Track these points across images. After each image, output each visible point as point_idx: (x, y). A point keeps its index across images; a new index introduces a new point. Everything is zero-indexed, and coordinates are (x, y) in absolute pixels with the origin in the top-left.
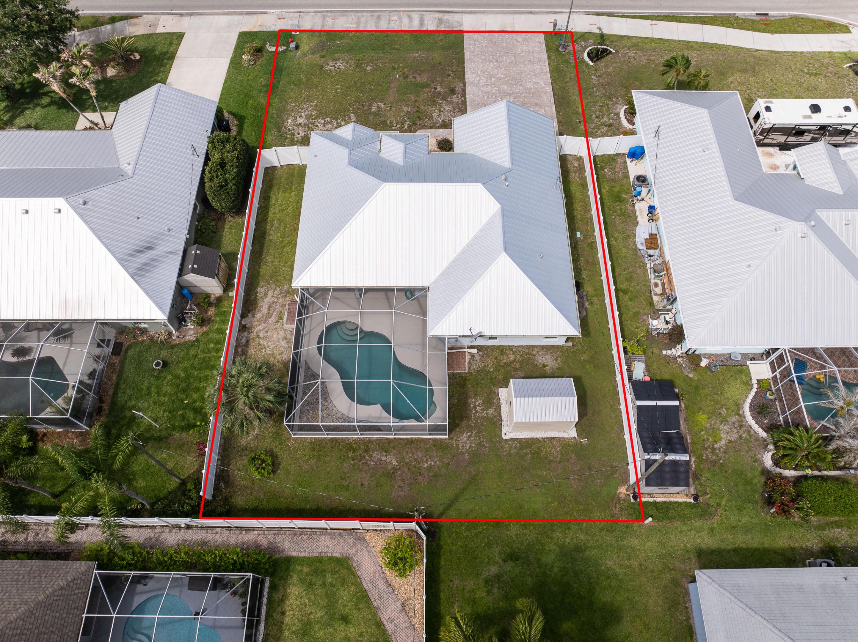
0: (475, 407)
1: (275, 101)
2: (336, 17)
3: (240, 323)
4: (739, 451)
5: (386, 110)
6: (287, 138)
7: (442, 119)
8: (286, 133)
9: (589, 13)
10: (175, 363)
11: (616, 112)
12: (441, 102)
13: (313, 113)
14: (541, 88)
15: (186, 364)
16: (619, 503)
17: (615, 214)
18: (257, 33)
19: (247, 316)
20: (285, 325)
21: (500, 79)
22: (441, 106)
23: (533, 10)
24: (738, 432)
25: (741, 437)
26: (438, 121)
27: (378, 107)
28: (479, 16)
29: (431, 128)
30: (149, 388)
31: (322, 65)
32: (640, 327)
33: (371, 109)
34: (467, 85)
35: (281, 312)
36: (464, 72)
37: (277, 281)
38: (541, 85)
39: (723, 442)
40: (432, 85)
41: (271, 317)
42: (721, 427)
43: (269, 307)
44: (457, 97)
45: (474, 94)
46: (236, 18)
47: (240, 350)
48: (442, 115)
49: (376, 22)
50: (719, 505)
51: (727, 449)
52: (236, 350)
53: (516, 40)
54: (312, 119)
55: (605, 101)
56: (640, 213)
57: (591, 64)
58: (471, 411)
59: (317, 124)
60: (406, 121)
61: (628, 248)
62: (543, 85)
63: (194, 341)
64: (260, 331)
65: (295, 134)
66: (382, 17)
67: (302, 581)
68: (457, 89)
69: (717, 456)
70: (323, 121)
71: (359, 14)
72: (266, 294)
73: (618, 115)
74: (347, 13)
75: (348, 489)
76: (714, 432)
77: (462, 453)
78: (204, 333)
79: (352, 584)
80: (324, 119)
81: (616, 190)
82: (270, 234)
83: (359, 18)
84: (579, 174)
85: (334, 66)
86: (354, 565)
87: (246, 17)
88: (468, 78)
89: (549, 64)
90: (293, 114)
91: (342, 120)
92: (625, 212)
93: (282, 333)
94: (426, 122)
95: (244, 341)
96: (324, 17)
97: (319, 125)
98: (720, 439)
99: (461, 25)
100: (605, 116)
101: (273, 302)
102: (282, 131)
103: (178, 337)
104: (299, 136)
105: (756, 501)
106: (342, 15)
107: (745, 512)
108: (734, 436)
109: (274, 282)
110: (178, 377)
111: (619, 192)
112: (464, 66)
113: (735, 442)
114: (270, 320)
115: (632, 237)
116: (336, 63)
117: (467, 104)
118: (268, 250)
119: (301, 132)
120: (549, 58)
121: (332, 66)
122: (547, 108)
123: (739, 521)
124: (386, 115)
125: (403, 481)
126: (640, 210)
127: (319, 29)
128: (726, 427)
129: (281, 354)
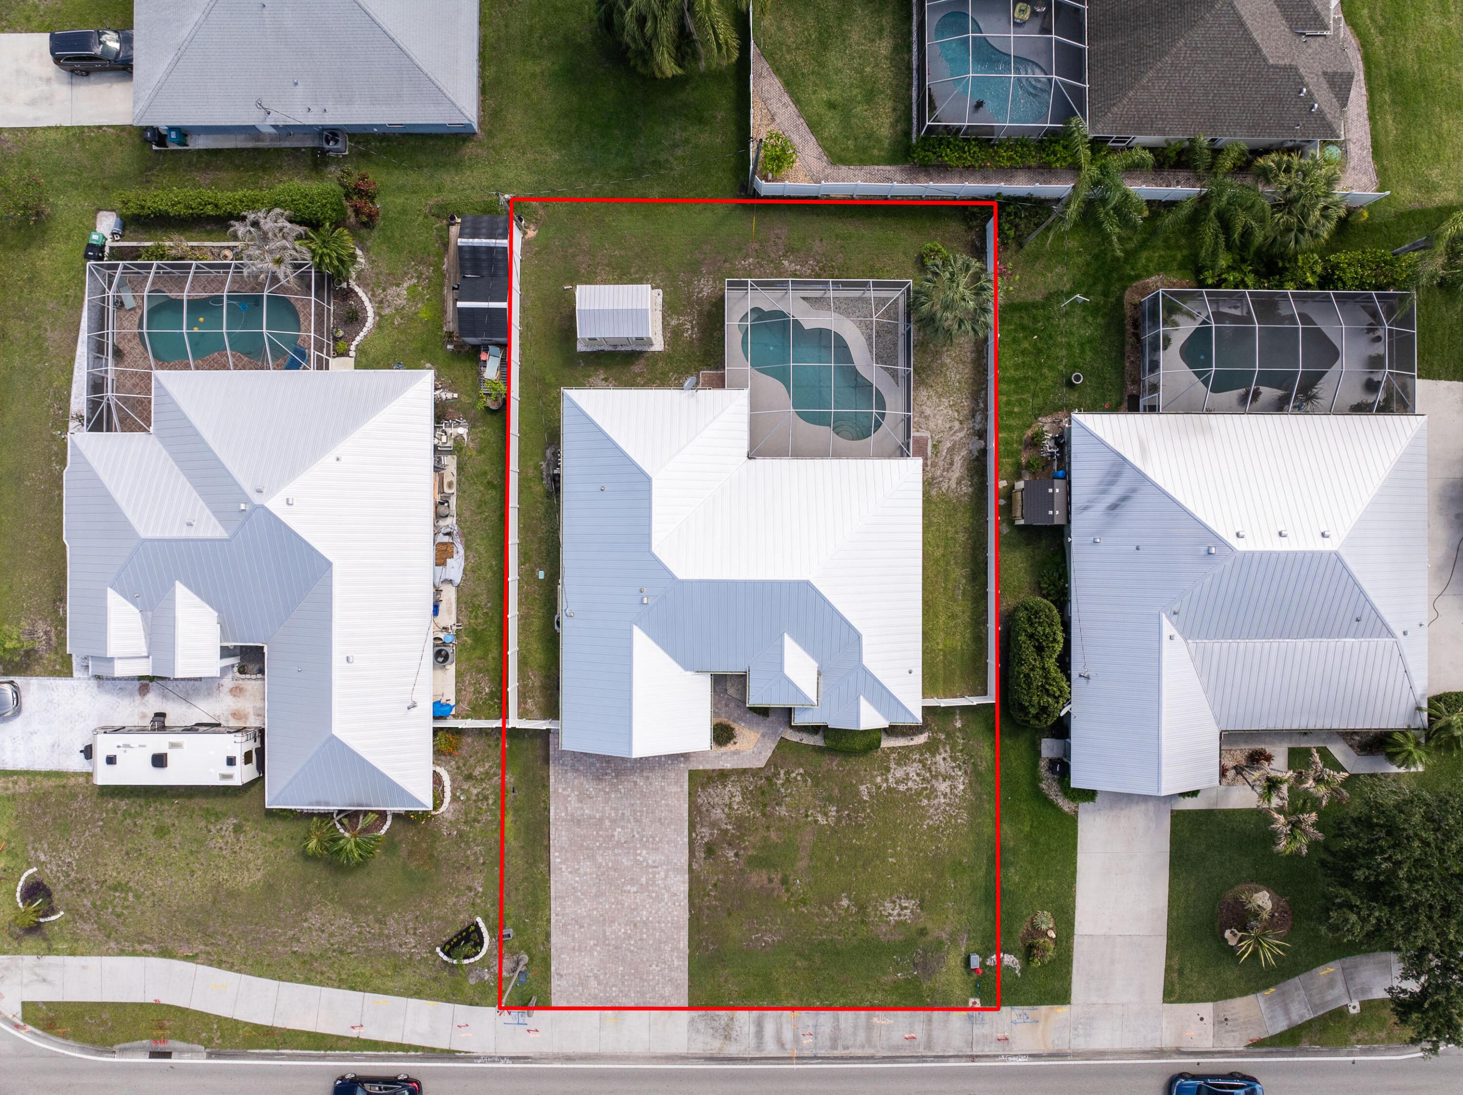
0: (693, 327)
1: (989, 830)
2: (907, 1042)
3: (986, 442)
4: (389, 274)
5: (815, 807)
6: (961, 751)
7: (727, 789)
8: (964, 763)
9: (469, 1057)
10: (1058, 385)
11: (456, 806)
12: (729, 827)
13: (926, 801)
14: (567, 859)
15: (1043, 384)
16: (536, 219)
17: (485, 611)
18: (1041, 1002)
19: (978, 452)
20: (929, 436)
21: (633, 881)
22: (728, 816)
23: (564, 1066)
24: (386, 296)
25: (384, 290)
26: (733, 786)
27: (826, 814)
28: (660, 1050)
29: (745, 771)
30: (1083, 351)
31: (922, 909)
32: (480, 432)
33: (837, 812)
34: (686, 867)
35: (936, 455)
36: (690, 896)
37: (946, 502)
38: (567, 868)
39: (405, 285)
40: (741, 862)
41: (948, 449)
42: (404, 302)
43: (952, 464)
44: (702, 838)
45: (676, 847)
46: (1080, 1044)
47: (982, 405)
48: (727, 797)
49: (839, 1030)
50: (426, 217)
51: (403, 277)
52: (986, 405)
53: (599, 984)
54: (926, 788)
55: (469, 832)
56: (451, 607)
57: (479, 919)
58: (698, 323)
59: (918, 779)
60: (783, 785)
61: (476, 551)
62: (564, 867)
63: (1040, 415)
64: (961, 429)
65: (949, 760)
66: (828, 1043)
67: (879, 141)
68: (703, 855)
69: (416, 269)
70: (910, 784)
71: (868, 1052)
72: (959, 483)
73: (455, 799)
74: (889, 1054)
75: (837, 236)
76: (413, 295)
77: (709, 273)
78: (1029, 427)
79: (826, 139)
80: (908, 790)
81: (478, 653)
82: (965, 577)
83: (869, 1040)
84: (527, 685)
85: (902, 910)
86: (825, 158)
87: (1064, 1047)
88: (684, 882)
89: (549, 921)
90: (957, 800)
91: (880, 787)
92: (471, 612)
93: (932, 425)
94: (751, 783)
95: (978, 417)
96: (929, 1045)
97: (915, 777)
98: (409, 288)
99: (692, 1021)
100: (474, 798)
101: (948, 471)
102: (971, 766)
103: (1061, 421)
104: (943, 755)
105: (383, 219)
106: (898, 1048)
107: (399, 209)
108: (392, 291)
109: (951, 501)
110: (1051, 368)
111: (474, 649)
112: (690, 911)
113: (392, 285)
114: (949, 445)
115: (469, 568)
116: (899, 915)
117: (687, 824)
118: (964, 552)
119: (942, 762)
120: (548, 935)
121: (906, 908)
122: (563, 814)
123: (407, 199)
124: (814, 796)
125: (776, 244)
126: (450, 613)
127: (936, 1013)
128: (400, 302)
129: (929, 397)
